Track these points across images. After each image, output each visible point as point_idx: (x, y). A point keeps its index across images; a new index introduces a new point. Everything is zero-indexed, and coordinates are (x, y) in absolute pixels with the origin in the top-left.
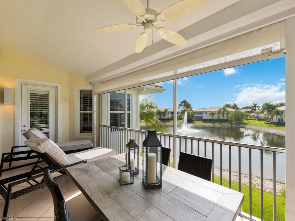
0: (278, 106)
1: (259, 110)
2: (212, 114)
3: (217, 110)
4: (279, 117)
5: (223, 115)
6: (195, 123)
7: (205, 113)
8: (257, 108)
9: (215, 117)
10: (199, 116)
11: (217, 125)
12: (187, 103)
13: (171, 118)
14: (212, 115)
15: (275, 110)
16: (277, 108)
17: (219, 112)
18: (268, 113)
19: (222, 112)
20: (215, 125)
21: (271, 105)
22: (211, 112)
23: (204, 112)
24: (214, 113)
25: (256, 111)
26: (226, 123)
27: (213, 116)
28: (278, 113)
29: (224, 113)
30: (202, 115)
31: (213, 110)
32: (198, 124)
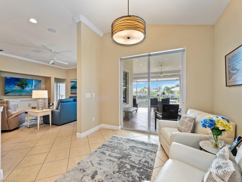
0: (171, 88)
1: (162, 90)
4: (172, 95)
8: (161, 90)
15: (170, 91)
16: (171, 89)
18: (167, 92)
21: (168, 88)
25: (160, 91)
28: (172, 92)
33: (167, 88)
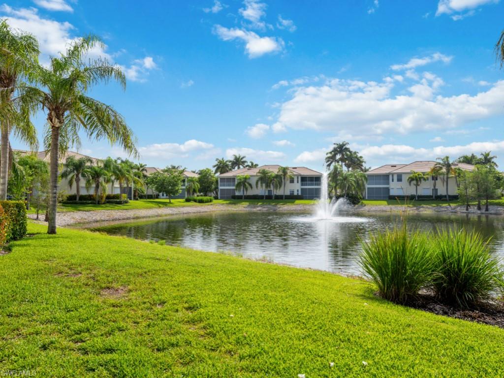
2: (416, 179)
3: (428, 170)
5: (446, 181)
6: (365, 205)
7: (395, 177)
9: (425, 189)
10: (380, 188)
11: (427, 210)
12: (350, 152)
13: (300, 194)
14: (415, 182)
17: (435, 175)
19: (443, 174)
20: (422, 209)
22: (411, 175)
23: (393, 175)
24: (420, 178)
26: (453, 205)
27: (417, 185)
29: (448, 178)
30: (388, 184)
31: (419, 170)
32: (374, 208)
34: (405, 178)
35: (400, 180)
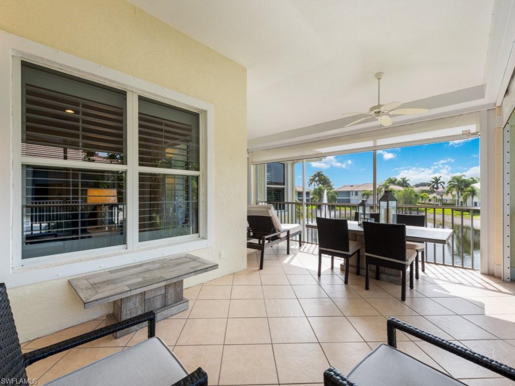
0: (474, 182)
1: (443, 188)
2: (367, 194)
4: (476, 199)
7: (354, 193)
8: (440, 186)
10: (345, 199)
12: (324, 176)
15: (469, 189)
16: (473, 185)
18: (458, 194)
19: (382, 192)
21: (464, 181)
22: (364, 192)
23: (352, 192)
25: (438, 190)
28: (474, 193)
30: (349, 197)
31: (368, 189)
33: (458, 181)
34: (360, 194)
35: (356, 195)
